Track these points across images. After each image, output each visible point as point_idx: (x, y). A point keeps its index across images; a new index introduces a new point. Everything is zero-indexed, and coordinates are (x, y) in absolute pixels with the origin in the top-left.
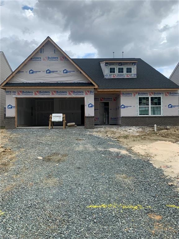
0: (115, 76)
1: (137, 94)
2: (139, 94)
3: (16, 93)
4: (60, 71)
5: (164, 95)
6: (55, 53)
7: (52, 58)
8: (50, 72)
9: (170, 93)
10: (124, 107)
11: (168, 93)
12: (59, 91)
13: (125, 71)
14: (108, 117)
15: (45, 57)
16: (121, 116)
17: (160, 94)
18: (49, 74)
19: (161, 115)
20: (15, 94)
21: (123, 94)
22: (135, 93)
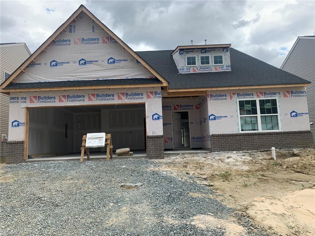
0: (196, 70)
1: (236, 96)
2: (238, 95)
3: (28, 100)
4: (103, 61)
5: (282, 95)
6: (93, 31)
7: (89, 39)
8: (85, 63)
9: (291, 92)
10: (215, 119)
11: (288, 92)
12: (100, 93)
13: (212, 61)
14: (188, 136)
15: (78, 39)
16: (211, 134)
17: (275, 94)
18: (84, 66)
19: (280, 130)
20: (25, 102)
21: (212, 96)
22: (232, 95)
